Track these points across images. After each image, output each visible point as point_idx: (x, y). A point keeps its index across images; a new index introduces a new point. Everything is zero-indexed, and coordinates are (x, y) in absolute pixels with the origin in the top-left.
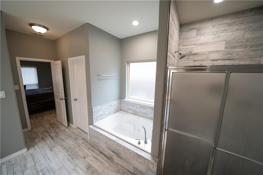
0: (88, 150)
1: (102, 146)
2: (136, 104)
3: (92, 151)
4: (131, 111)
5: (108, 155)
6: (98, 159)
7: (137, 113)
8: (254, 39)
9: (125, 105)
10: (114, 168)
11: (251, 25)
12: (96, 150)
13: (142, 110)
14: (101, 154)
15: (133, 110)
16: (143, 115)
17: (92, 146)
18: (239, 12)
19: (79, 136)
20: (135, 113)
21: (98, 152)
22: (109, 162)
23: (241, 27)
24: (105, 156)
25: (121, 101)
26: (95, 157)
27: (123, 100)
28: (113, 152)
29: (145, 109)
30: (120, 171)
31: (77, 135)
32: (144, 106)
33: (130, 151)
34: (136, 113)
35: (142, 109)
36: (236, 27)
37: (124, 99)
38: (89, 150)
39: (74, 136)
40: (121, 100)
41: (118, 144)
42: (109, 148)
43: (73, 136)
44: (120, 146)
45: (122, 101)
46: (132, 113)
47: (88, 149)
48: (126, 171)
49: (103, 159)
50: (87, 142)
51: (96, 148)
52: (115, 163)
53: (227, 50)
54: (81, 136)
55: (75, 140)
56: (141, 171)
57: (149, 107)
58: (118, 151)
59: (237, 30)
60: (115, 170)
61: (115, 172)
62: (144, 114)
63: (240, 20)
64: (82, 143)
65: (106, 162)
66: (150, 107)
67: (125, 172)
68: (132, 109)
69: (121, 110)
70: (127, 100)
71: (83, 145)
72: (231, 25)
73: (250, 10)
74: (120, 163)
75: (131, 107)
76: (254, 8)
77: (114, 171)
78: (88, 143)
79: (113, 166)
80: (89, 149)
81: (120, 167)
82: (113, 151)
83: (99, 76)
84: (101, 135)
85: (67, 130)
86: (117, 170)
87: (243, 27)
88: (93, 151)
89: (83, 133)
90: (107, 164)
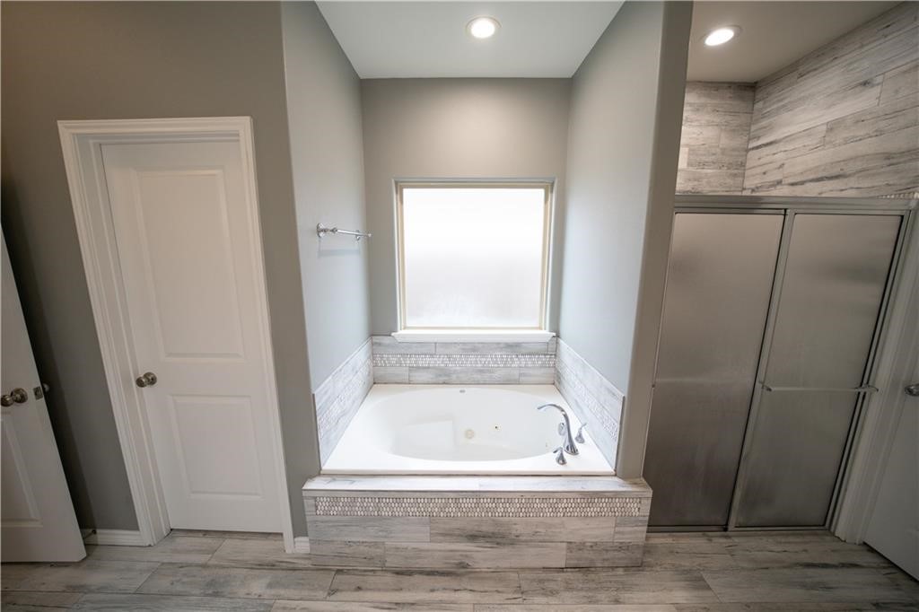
0: (333, 597)
1: (405, 545)
2: (446, 345)
3: (359, 589)
4: (425, 376)
5: (438, 566)
6: (413, 604)
7: (454, 377)
8: (734, 150)
9: (394, 360)
10: (498, 591)
11: (728, 118)
12: (371, 579)
13: (473, 361)
14: (406, 580)
15: (434, 368)
16: (478, 377)
17: (339, 572)
18: (712, 83)
19: (223, 567)
20: (444, 379)
21: (389, 579)
22: (465, 583)
23: (715, 120)
24: (431, 573)
25: (373, 344)
26: (397, 604)
27: (386, 340)
28: (473, 537)
29: (483, 356)
30: (525, 587)
31: (205, 566)
32: (481, 345)
33: (557, 495)
34: (446, 378)
35: (472, 358)
36: (707, 117)
37: (393, 334)
38: (339, 596)
39: (185, 580)
40: (376, 339)
41: (496, 496)
42: (448, 535)
43: (179, 588)
44: (510, 500)
45: (380, 344)
46: (434, 381)
47: (329, 594)
48: (543, 575)
49: (432, 591)
50: (294, 570)
51: (365, 571)
52: (487, 572)
53: (691, 169)
54: (234, 561)
55: (216, 594)
56: (596, 543)
57: (499, 343)
58: (496, 523)
59: (709, 124)
60: (510, 596)
61: (513, 601)
62: (481, 371)
63: (714, 101)
64: (270, 586)
65: (456, 590)
66: (502, 346)
67: (541, 581)
68: (428, 368)
69: (375, 383)
70: (404, 336)
71: (282, 592)
72: (698, 110)
73: (726, 85)
74: (504, 564)
75: (424, 361)
76: (734, 83)
77: (509, 602)
78: (307, 569)
79: (491, 589)
80: (332, 592)
81: (514, 576)
82: (471, 536)
83: (322, 234)
84: (399, 496)
85: (95, 579)
86: (515, 592)
87: (717, 120)
88: (361, 585)
89: (229, 543)
90: (465, 596)
